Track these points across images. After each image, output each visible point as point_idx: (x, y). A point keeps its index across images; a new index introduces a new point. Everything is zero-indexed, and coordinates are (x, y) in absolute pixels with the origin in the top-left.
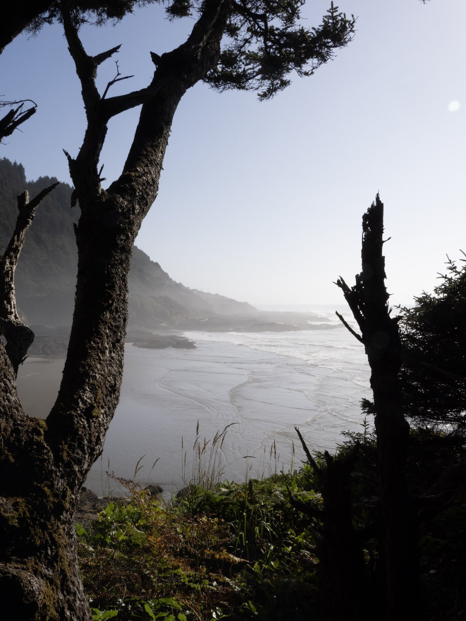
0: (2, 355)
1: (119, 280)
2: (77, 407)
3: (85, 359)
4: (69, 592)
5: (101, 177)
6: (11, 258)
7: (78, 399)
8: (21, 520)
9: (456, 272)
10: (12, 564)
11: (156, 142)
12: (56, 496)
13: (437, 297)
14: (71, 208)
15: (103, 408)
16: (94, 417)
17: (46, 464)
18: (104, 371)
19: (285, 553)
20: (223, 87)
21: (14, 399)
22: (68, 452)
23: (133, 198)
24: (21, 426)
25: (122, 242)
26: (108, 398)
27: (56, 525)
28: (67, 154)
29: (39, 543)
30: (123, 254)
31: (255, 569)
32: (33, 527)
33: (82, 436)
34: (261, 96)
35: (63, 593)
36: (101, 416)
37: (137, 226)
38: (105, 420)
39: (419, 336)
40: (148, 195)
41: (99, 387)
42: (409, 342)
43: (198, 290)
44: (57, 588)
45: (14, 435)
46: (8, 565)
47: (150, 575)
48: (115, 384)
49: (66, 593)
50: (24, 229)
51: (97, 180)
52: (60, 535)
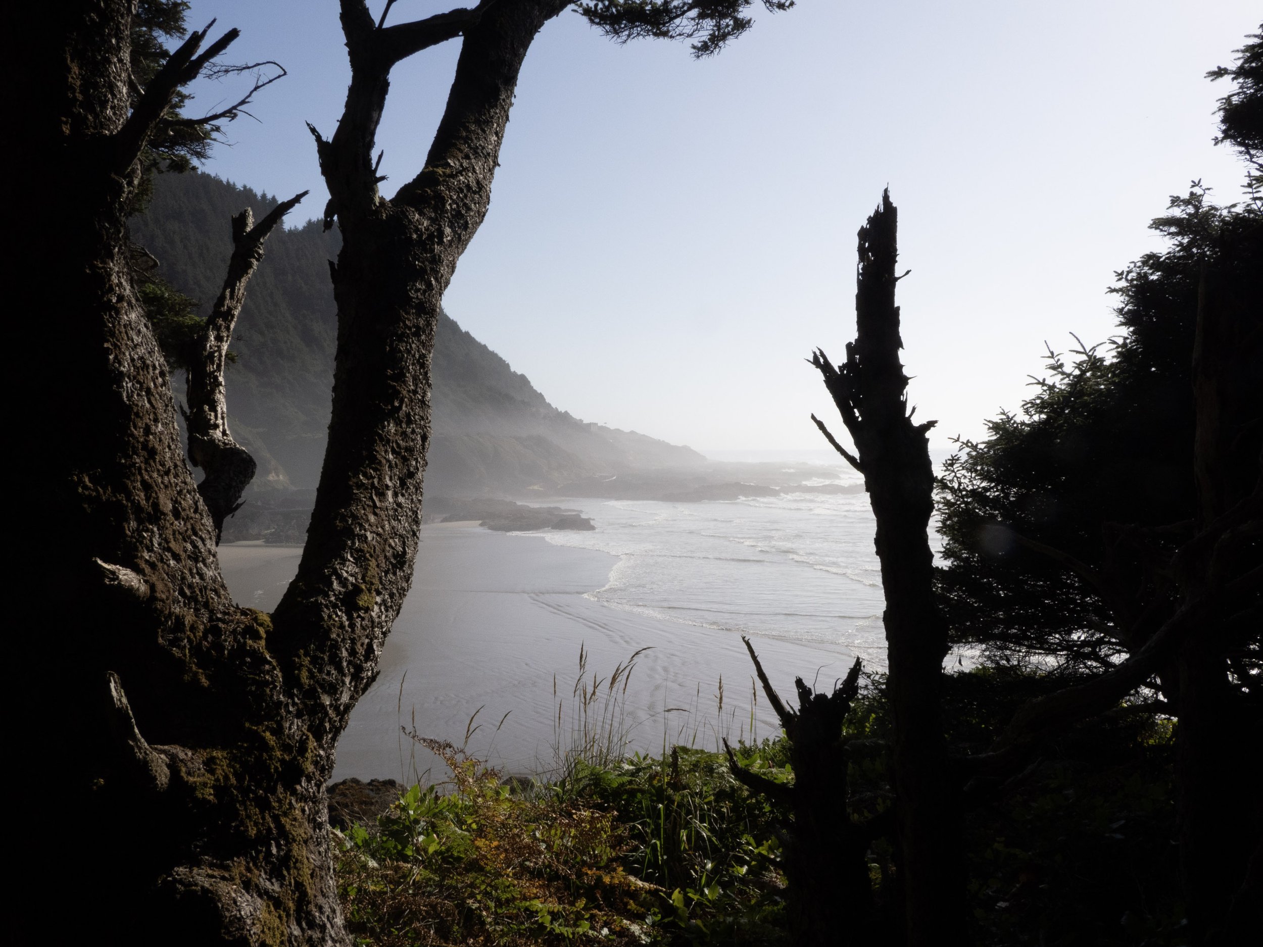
0: (190, 494)
1: (413, 364)
2: (329, 590)
3: (347, 505)
4: (312, 925)
5: (378, 175)
6: (218, 328)
7: (330, 576)
8: (221, 790)
9: (1063, 373)
10: (203, 869)
11: (485, 114)
12: (286, 748)
13: (1026, 419)
14: (324, 232)
15: (379, 593)
16: (360, 609)
17: (268, 691)
18: (383, 527)
19: (735, 877)
20: (627, 33)
21: (211, 573)
22: (310, 671)
23: (440, 215)
24: (223, 621)
25: (419, 294)
26: (390, 576)
27: (288, 801)
28: (313, 130)
29: (254, 832)
30: (421, 317)
31: (674, 901)
32: (243, 803)
33: (337, 641)
34: (699, 49)
35: (299, 924)
36: (376, 608)
37: (448, 266)
38: (383, 616)
39: (994, 492)
40: (469, 209)
41: (371, 556)
42: (976, 505)
43: (599, 425)
44: (288, 915)
45: (210, 638)
46: (195, 870)
47: (481, 911)
48: (404, 553)
49: (307, 924)
50: (243, 276)
51: (371, 179)
52: (295, 819)
